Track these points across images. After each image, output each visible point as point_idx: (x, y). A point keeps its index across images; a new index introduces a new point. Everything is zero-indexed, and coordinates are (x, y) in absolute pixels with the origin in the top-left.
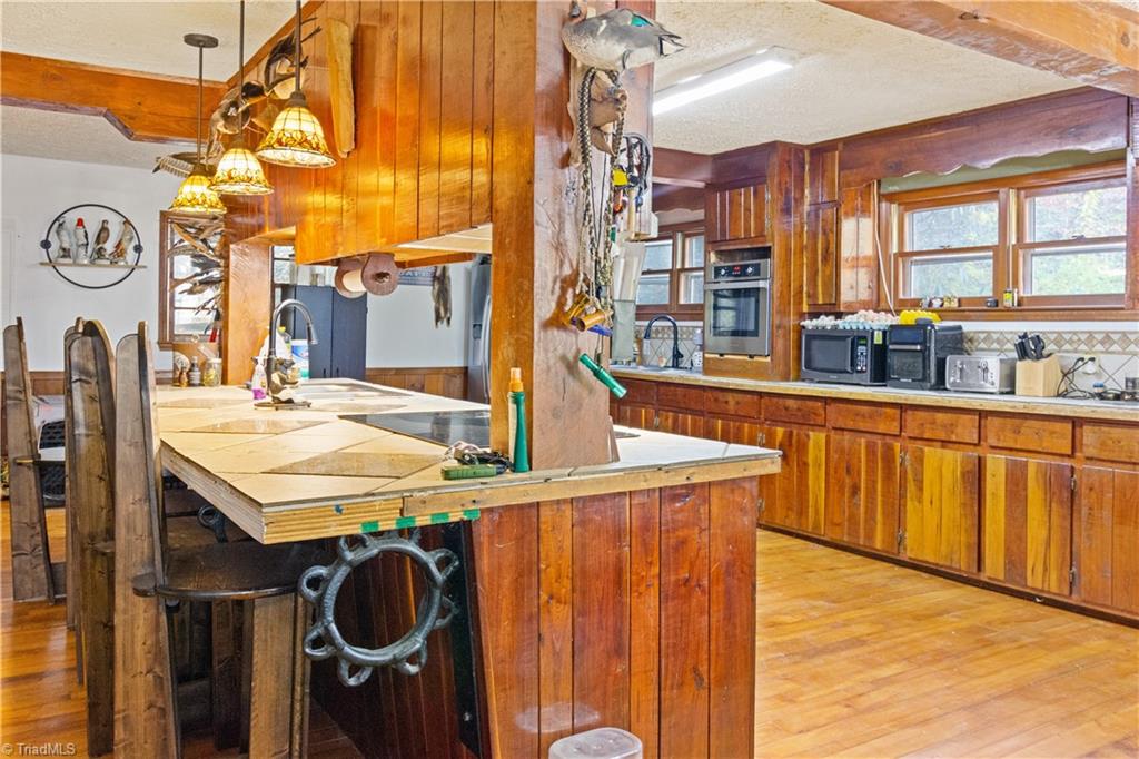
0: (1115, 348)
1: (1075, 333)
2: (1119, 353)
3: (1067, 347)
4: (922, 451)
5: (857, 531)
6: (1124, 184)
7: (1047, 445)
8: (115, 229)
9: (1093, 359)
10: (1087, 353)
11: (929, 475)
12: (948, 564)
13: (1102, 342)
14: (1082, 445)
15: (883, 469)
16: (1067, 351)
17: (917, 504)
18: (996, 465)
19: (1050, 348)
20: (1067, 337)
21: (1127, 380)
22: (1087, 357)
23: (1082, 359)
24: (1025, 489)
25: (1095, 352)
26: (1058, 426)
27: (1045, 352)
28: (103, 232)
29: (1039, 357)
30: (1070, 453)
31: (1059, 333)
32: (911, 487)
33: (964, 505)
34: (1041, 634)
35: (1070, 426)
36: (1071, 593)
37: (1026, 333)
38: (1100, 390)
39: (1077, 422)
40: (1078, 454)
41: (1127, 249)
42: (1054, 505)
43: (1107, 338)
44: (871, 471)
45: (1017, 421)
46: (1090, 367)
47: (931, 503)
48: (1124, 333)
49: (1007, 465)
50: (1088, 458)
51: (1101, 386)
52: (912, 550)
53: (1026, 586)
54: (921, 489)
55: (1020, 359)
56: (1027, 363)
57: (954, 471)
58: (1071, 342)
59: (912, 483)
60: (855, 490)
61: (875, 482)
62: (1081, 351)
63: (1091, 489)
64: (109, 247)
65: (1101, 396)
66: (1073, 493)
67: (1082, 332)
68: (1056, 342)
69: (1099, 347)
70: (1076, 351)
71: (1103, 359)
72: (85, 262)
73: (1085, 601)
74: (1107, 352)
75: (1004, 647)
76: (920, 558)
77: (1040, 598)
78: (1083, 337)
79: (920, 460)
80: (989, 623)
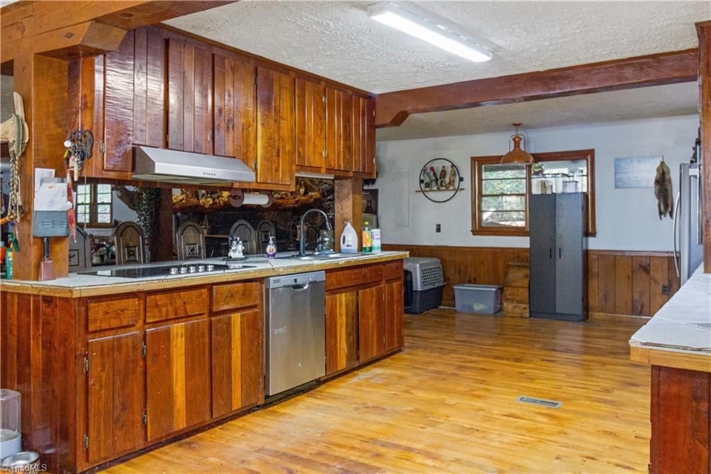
8: (449, 170)
28: (444, 172)
64: (447, 180)
72: (435, 189)
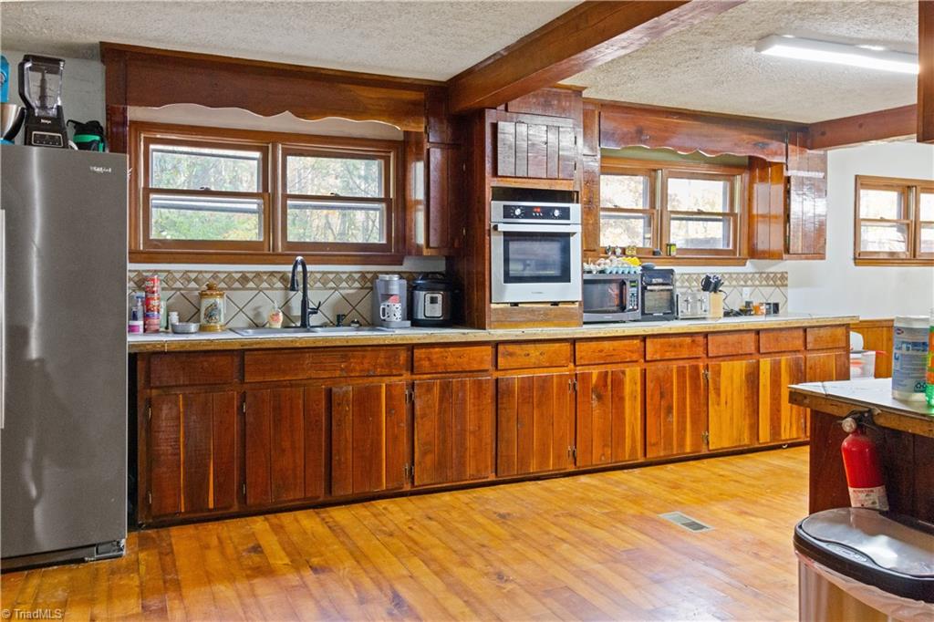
4: (719, 365)
5: (671, 444)
11: (724, 383)
12: (737, 444)
14: (807, 343)
15: (691, 386)
17: (716, 406)
18: (766, 365)
24: (781, 376)
32: (712, 395)
33: (746, 398)
44: (682, 389)
45: (776, 334)
47: (726, 403)
49: (771, 364)
50: (811, 350)
52: (713, 443)
53: (780, 440)
54: (718, 395)
57: (741, 375)
59: (713, 392)
60: (669, 410)
61: (684, 399)
63: (811, 368)
66: (802, 373)
76: (719, 447)
77: (785, 445)
79: (718, 373)
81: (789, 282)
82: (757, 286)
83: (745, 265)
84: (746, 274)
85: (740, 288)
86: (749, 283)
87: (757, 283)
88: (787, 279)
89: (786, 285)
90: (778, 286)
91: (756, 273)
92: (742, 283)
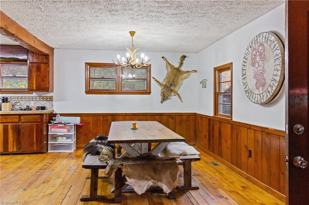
0: (23, 100)
1: (14, 97)
2: (24, 101)
3: (13, 100)
6: (27, 66)
7: (13, 120)
9: (19, 102)
10: (17, 101)
13: (21, 99)
14: (21, 120)
16: (13, 101)
19: (9, 100)
20: (13, 97)
21: (27, 106)
22: (17, 102)
23: (16, 102)
24: (8, 130)
25: (19, 101)
26: (15, 116)
27: (8, 101)
29: (7, 102)
30: (18, 121)
31: (11, 97)
34: (16, 159)
35: (18, 116)
36: (19, 151)
37: (4, 97)
38: (21, 109)
39: (20, 115)
40: (20, 122)
41: (28, 79)
42: (15, 133)
43: (22, 98)
45: (6, 116)
46: (18, 104)
48: (25, 97)
49: (3, 126)
50: (22, 122)
51: (21, 108)
53: (8, 152)
55: (3, 103)
56: (5, 103)
58: (13, 98)
62: (16, 101)
63: (23, 128)
65: (22, 110)
66: (19, 130)
67: (16, 96)
68: (10, 99)
69: (20, 100)
70: (15, 101)
71: (21, 102)
73: (22, 152)
74: (22, 101)
75: (10, 163)
77: (12, 154)
78: (16, 97)
80: (4, 160)
81: (54, 99)
82: (38, 101)
83: (32, 94)
84: (33, 97)
85: (29, 101)
86: (34, 100)
87: (38, 100)
88: (53, 98)
89: (53, 101)
90: (48, 101)
91: (37, 96)
92: (31, 100)
